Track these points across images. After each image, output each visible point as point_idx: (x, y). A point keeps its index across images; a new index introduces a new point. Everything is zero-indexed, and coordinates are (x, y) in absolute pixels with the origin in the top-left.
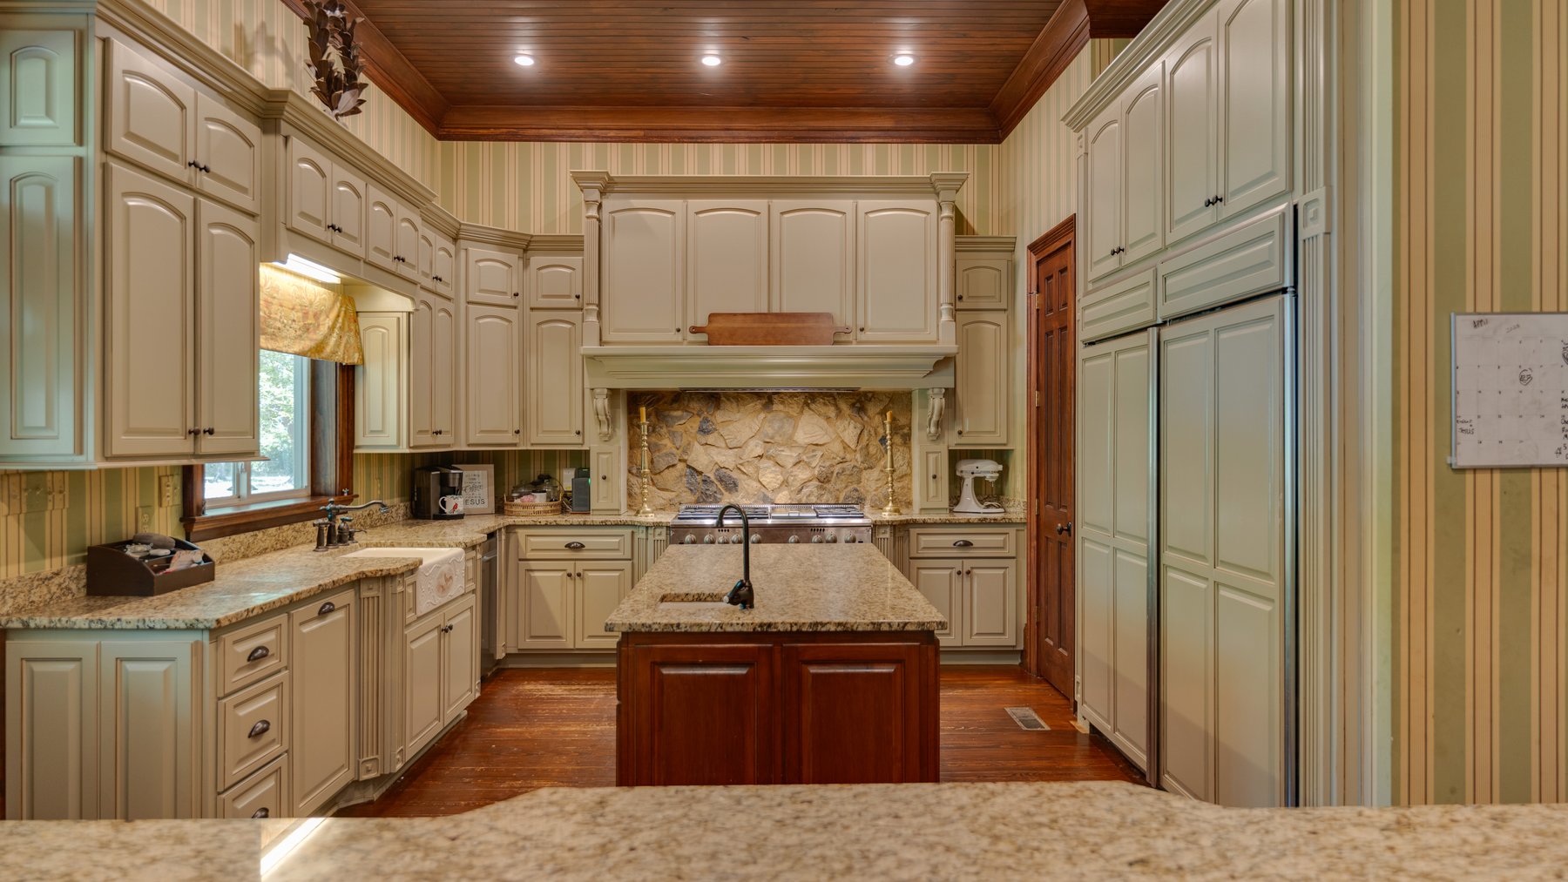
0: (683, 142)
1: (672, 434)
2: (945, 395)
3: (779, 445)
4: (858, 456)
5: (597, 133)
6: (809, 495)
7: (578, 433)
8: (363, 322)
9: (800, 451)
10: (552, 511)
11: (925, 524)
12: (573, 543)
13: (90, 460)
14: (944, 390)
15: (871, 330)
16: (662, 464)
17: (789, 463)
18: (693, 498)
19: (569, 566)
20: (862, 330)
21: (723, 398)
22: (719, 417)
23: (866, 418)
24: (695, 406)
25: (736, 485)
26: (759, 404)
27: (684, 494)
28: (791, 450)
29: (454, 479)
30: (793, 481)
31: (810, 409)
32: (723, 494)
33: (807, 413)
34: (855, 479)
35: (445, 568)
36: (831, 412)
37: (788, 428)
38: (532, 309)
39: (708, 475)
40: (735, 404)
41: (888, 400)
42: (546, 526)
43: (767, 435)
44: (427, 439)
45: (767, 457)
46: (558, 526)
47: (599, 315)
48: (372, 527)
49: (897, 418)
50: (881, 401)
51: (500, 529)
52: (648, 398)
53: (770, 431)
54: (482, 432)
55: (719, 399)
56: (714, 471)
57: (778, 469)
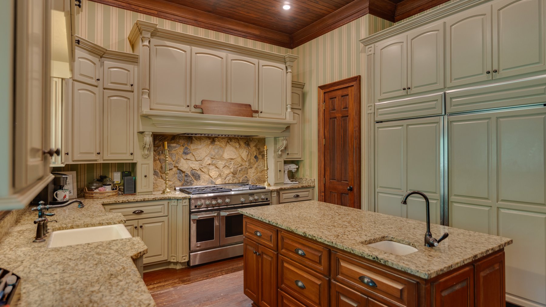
0: (176, 21)
1: (171, 155)
3: (217, 159)
4: (247, 163)
6: (229, 180)
7: (131, 154)
9: (225, 161)
11: (285, 189)
12: (136, 211)
14: (287, 138)
15: (264, 113)
17: (221, 167)
18: (180, 184)
19: (135, 223)
20: (261, 112)
21: (194, 139)
22: (192, 147)
23: (250, 148)
24: (182, 142)
25: (199, 177)
26: (209, 142)
27: (176, 182)
28: (222, 161)
30: (223, 174)
31: (229, 144)
32: (194, 181)
33: (228, 146)
34: (246, 172)
36: (237, 145)
37: (221, 152)
38: (105, 89)
39: (188, 173)
40: (199, 141)
41: (257, 141)
42: (123, 203)
43: (212, 155)
45: (212, 164)
46: (129, 202)
47: (149, 95)
49: (260, 148)
50: (255, 141)
52: (160, 137)
53: (213, 153)
54: (81, 153)
55: (192, 139)
56: (190, 171)
57: (217, 169)
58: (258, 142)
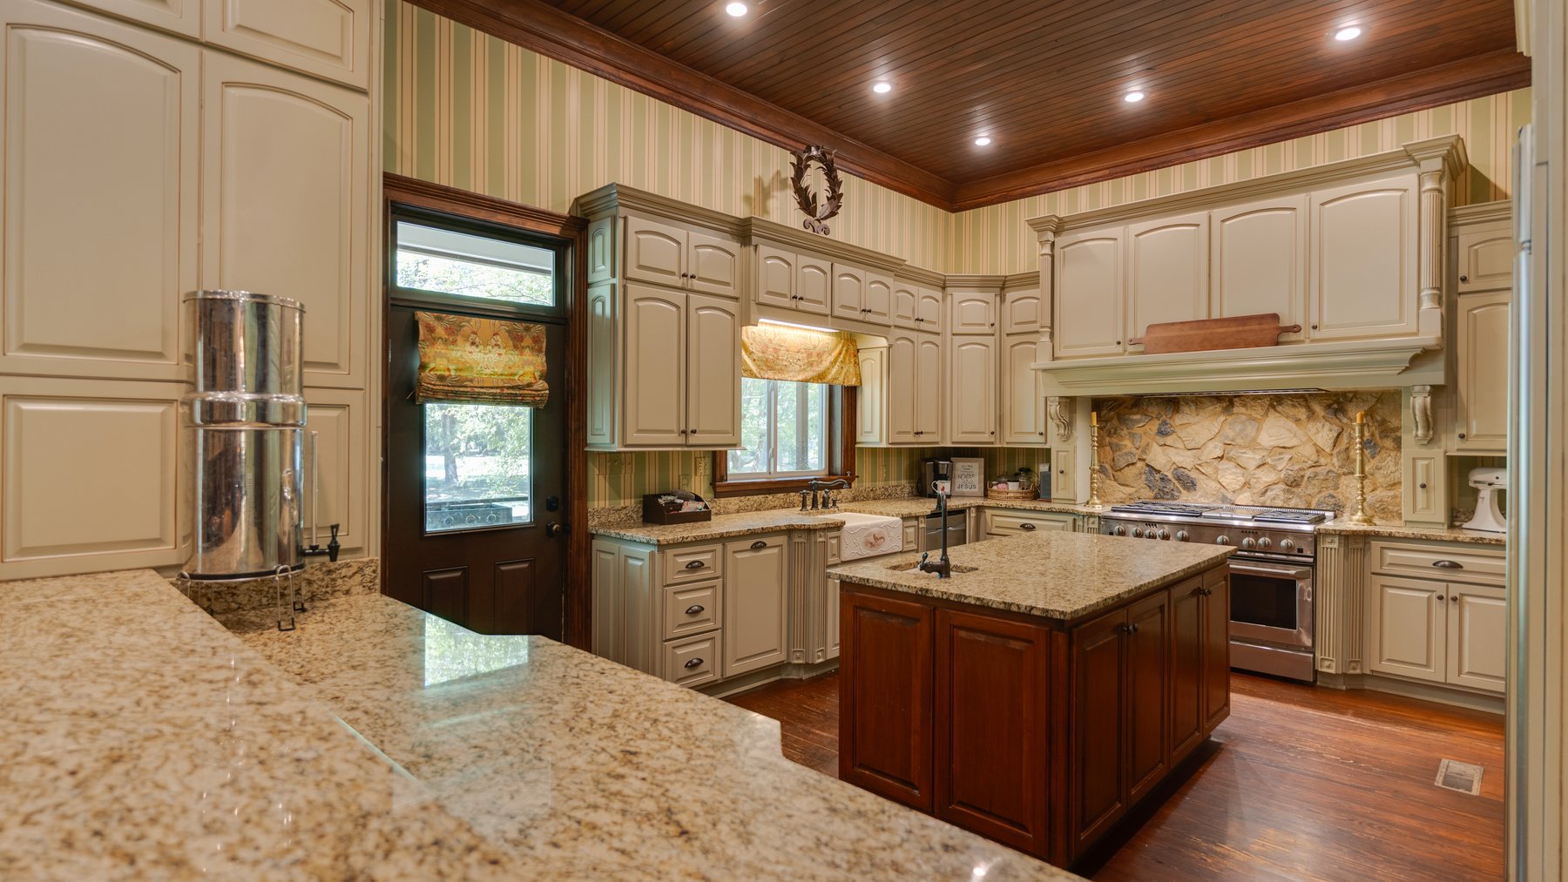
1: (1132, 436)
2: (1430, 393)
3: (1240, 447)
4: (1335, 460)
5: (1069, 180)
6: (1274, 499)
7: (1041, 434)
8: (861, 356)
9: (1265, 453)
10: (1023, 497)
12: (1027, 524)
13: (616, 447)
14: (1428, 388)
15: (1327, 327)
16: (1122, 463)
17: (1252, 465)
18: (1152, 495)
20: (1315, 327)
21: (1182, 403)
22: (1178, 420)
23: (1345, 420)
24: (1153, 410)
25: (1194, 484)
26: (1218, 407)
27: (1142, 490)
28: (1254, 453)
29: (943, 468)
30: (1256, 483)
31: (1276, 411)
32: (1180, 492)
33: (1272, 415)
34: (1331, 484)
35: (875, 530)
36: (1302, 413)
37: (1251, 429)
38: (1008, 335)
39: (1166, 474)
40: (1193, 407)
41: (1375, 400)
42: (1006, 508)
43: (1227, 437)
44: (910, 438)
45: (1227, 459)
46: (1014, 509)
47: (1052, 335)
48: (875, 499)
49: (1388, 419)
50: (1367, 401)
51: (969, 508)
52: (1110, 403)
53: (1231, 434)
54: (963, 433)
55: (1178, 403)
56: (1172, 470)
57: (1239, 470)
58: (1377, 402)
